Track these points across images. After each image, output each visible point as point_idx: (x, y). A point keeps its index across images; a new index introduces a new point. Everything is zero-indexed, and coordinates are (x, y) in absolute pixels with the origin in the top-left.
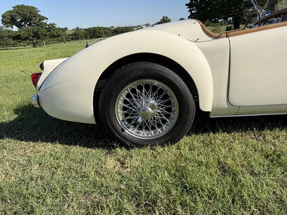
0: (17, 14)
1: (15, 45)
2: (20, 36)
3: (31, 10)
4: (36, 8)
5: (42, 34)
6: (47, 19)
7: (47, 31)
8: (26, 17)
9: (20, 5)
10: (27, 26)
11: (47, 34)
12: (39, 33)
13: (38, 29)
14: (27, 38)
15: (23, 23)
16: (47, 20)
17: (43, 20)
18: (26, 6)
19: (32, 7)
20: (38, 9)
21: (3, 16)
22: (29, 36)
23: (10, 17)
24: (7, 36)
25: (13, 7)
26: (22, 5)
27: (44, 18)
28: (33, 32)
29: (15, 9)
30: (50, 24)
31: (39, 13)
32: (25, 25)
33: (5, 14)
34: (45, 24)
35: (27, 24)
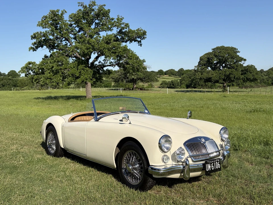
0: (214, 57)
1: (213, 86)
2: (210, 78)
3: (229, 51)
4: (235, 49)
5: (234, 77)
6: (245, 60)
7: (242, 74)
8: (223, 59)
9: (220, 46)
10: (221, 68)
11: (240, 77)
12: (231, 76)
13: (231, 71)
14: (217, 82)
15: (218, 65)
16: (244, 62)
17: (241, 61)
18: (226, 47)
19: (232, 48)
20: (237, 49)
21: (201, 59)
22: (220, 79)
23: (206, 59)
24: (199, 79)
25: (214, 49)
26: (221, 47)
27: (242, 59)
28: (225, 75)
29: (214, 51)
30: (247, 66)
31: (238, 54)
32: (220, 67)
33: (203, 56)
34: (241, 65)
35: (222, 66)
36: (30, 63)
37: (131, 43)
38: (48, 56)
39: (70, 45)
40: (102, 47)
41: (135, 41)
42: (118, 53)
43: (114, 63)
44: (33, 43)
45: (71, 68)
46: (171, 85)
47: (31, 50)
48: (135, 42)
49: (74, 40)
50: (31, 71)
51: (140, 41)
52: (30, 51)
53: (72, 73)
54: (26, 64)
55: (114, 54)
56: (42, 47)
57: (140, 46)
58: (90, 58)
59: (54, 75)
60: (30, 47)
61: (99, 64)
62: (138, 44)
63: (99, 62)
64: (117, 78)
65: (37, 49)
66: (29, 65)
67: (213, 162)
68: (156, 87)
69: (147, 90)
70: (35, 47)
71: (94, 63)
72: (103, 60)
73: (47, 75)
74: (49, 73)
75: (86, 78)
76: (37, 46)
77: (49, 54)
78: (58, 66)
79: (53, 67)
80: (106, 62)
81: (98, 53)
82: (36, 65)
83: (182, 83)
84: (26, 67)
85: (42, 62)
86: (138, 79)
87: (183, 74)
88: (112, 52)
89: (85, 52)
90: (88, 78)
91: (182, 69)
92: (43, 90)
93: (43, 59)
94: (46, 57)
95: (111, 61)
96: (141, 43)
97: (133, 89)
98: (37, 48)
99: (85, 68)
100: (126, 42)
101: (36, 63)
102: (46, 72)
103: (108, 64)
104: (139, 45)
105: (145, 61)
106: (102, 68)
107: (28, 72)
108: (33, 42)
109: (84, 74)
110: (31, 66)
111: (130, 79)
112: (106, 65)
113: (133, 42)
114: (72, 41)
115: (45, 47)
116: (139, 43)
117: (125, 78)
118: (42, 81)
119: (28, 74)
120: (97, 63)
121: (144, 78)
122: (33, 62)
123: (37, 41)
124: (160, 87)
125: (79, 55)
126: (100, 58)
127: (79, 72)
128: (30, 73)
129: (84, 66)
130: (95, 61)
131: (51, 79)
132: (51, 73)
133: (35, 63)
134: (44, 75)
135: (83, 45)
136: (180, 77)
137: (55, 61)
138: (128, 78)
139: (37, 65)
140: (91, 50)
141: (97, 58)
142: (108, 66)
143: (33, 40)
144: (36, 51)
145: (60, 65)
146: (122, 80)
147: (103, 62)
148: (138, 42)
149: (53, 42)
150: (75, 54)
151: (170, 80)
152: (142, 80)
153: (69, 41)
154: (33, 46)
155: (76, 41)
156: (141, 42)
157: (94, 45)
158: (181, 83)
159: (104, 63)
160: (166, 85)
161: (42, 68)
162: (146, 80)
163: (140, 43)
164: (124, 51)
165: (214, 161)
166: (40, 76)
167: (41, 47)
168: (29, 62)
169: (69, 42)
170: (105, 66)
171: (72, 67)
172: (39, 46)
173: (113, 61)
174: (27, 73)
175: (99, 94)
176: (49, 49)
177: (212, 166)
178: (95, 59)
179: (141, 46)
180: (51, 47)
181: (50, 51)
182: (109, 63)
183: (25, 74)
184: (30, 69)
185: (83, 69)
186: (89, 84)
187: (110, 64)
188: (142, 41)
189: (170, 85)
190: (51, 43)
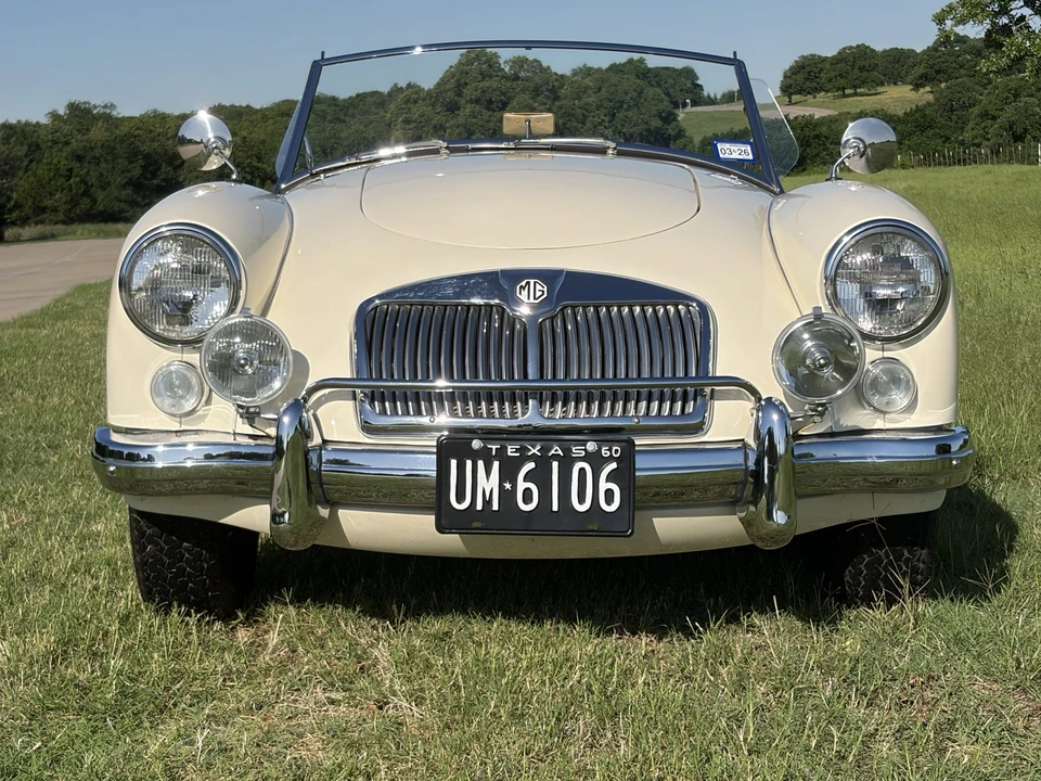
67: (535, 451)
165: (556, 450)
177: (521, 485)
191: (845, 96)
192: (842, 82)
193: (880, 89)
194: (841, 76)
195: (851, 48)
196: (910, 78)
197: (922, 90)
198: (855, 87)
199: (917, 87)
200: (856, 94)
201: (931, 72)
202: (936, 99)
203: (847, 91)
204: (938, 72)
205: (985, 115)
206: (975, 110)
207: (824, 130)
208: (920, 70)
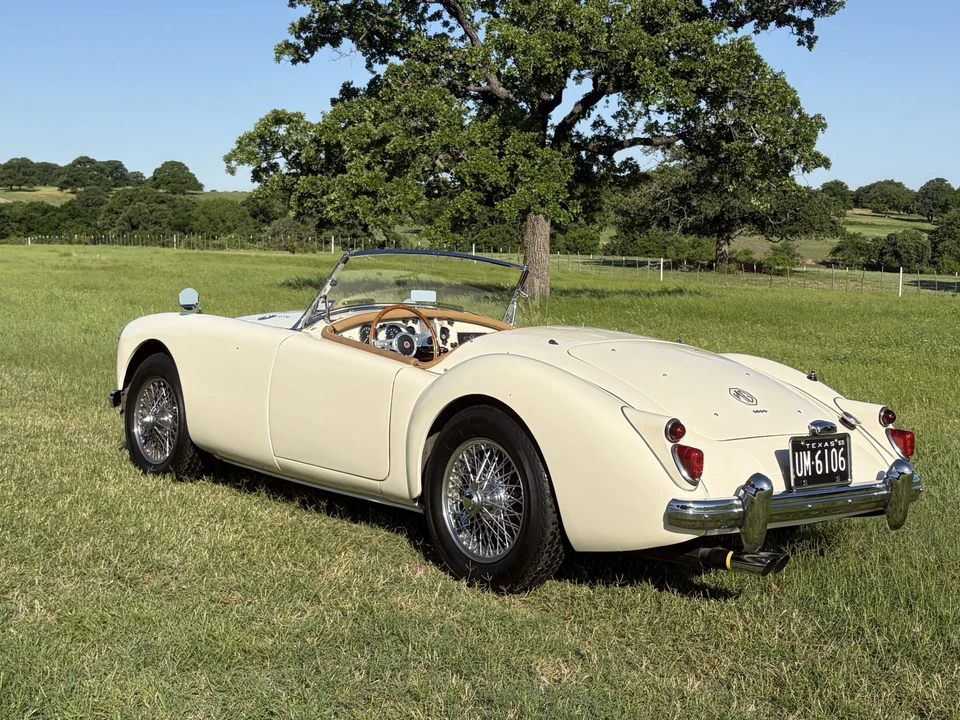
36: (278, 118)
37: (763, 32)
38: (359, 90)
39: (462, 39)
40: (630, 43)
41: (783, 21)
42: (704, 74)
43: (666, 127)
44: (293, 25)
45: (473, 144)
46: (887, 258)
47: (287, 58)
48: (779, 24)
49: (486, 15)
50: (280, 154)
51: (809, 24)
52: (278, 59)
53: (475, 172)
54: (261, 120)
55: (684, 82)
56: (335, 42)
57: (804, 48)
58: (558, 100)
59: (388, 180)
60: (280, 42)
61: (596, 132)
62: (798, 37)
63: (596, 125)
64: (643, 209)
65: (312, 54)
66: (273, 129)
68: (809, 262)
69: (779, 273)
70: (302, 45)
71: (572, 125)
72: (614, 112)
73: (358, 176)
74: (369, 167)
75: (540, 197)
76: (315, 39)
77: (361, 81)
78: (409, 133)
79: (385, 140)
80: (630, 121)
81: (595, 80)
82: (305, 128)
83: (940, 247)
84: (261, 137)
85: (335, 115)
86: (744, 220)
87: (945, 208)
88: (675, 73)
89: (543, 67)
90: (549, 197)
91: (942, 181)
92: (306, 252)
93: (334, 102)
94: (348, 91)
95: (653, 121)
96: (815, 34)
97: (710, 267)
98: (312, 46)
99: (539, 150)
100: (737, 25)
101: (307, 119)
102: (350, 161)
103: (639, 132)
104: (800, 43)
105: (825, 126)
106: (609, 154)
107: (268, 158)
108: (296, 21)
109: (532, 178)
110: (282, 130)
111: (705, 219)
112: (629, 137)
113: (773, 24)
114: (477, 20)
115: (347, 44)
116: (800, 33)
117: (680, 214)
118: (332, 202)
119: (265, 170)
120: (584, 128)
121: (775, 214)
122: (295, 115)
123: (314, 12)
124: (827, 265)
125: (502, 89)
126: (601, 103)
127: (509, 169)
128: (276, 164)
129: (532, 140)
130: (578, 119)
131: (373, 194)
132: (377, 168)
133: (300, 116)
134: (345, 176)
135: (537, 34)
136: (929, 221)
137: (397, 111)
138: (692, 211)
139: (312, 126)
140: (575, 56)
141: (588, 102)
142: (634, 142)
143: (300, 7)
144: (307, 61)
145: (418, 131)
146: (666, 219)
147: (614, 124)
148: (795, 28)
149: (387, 18)
150: (487, 80)
151: (884, 235)
152: (759, 223)
153: (461, 17)
154: (292, 40)
155: (495, 20)
156: (811, 28)
157: (592, 33)
158: (934, 249)
159: (621, 127)
160: (862, 255)
161: (334, 142)
162: (785, 223)
163: (806, 32)
164: (739, 64)
166: (323, 180)
167: (328, 45)
168: (275, 112)
169: (460, 22)
170: (620, 145)
171: (477, 142)
172: (322, 39)
173: (663, 119)
174: (264, 165)
175: (559, 279)
176: (364, 54)
178: (577, 104)
179: (810, 47)
180: (377, 45)
181: (369, 66)
182: (646, 131)
183: (252, 168)
184: (275, 148)
185: (526, 154)
186: (540, 230)
187: (647, 136)
188: (817, 22)
189: (882, 254)
190: (379, 22)
191: (12, 190)
192: (10, 181)
193: (36, 188)
194: (10, 177)
195: (17, 159)
196: (57, 183)
197: (65, 191)
198: (20, 185)
199: (62, 188)
200: (20, 190)
201: (71, 180)
202: (78, 198)
203: (14, 187)
204: (75, 180)
205: (111, 210)
206: (104, 207)
207: (7, 212)
208: (64, 178)
